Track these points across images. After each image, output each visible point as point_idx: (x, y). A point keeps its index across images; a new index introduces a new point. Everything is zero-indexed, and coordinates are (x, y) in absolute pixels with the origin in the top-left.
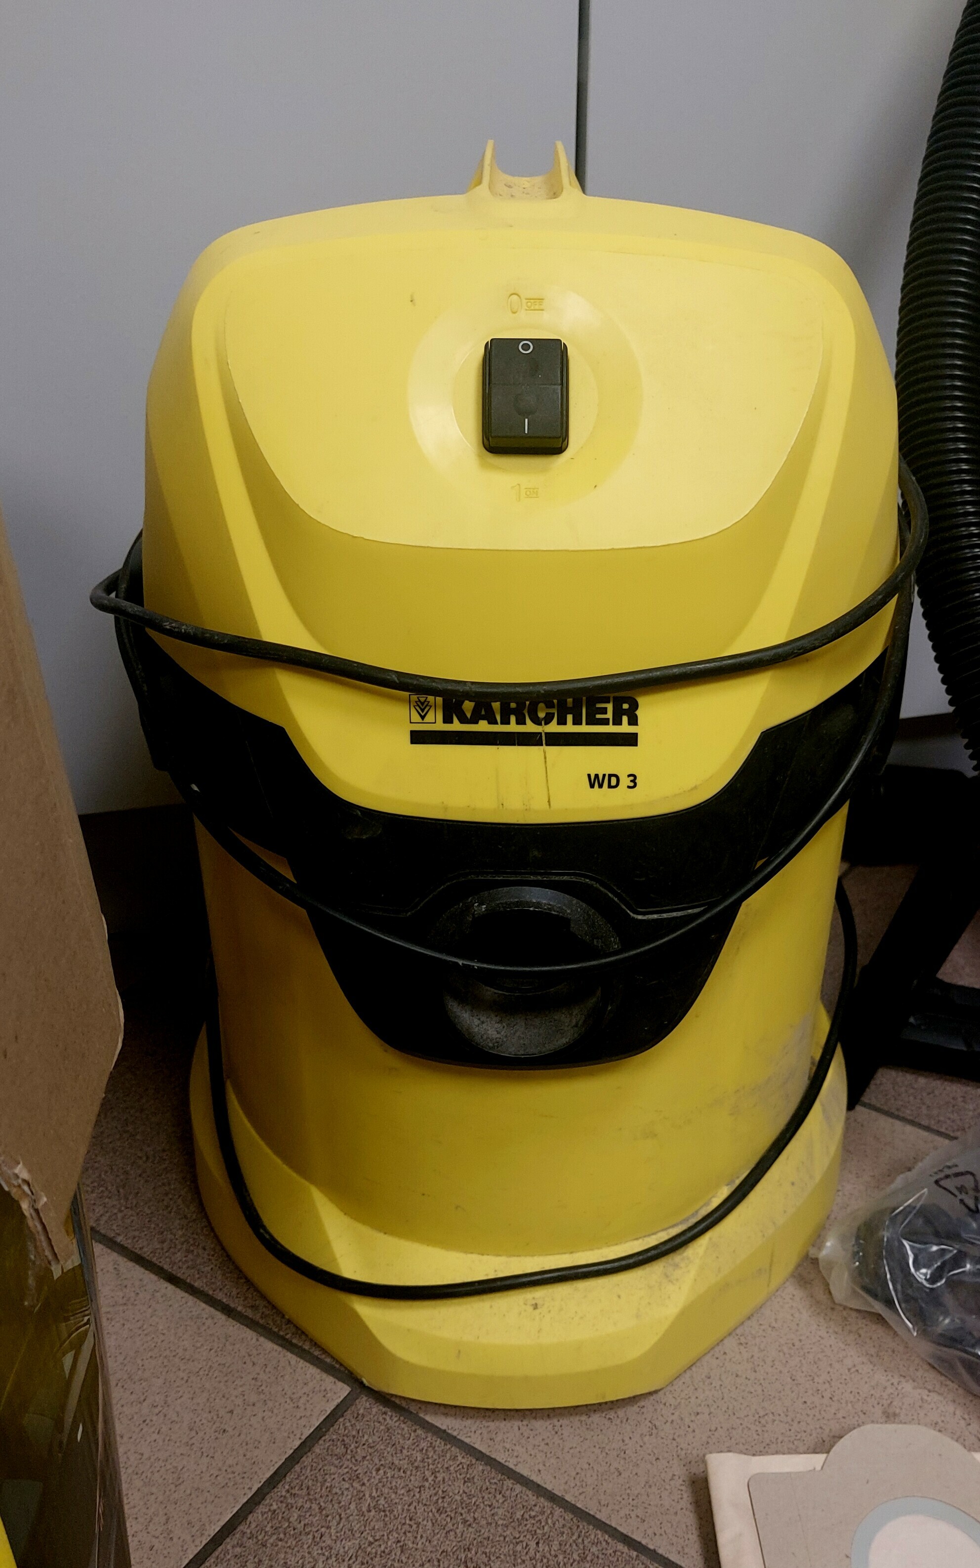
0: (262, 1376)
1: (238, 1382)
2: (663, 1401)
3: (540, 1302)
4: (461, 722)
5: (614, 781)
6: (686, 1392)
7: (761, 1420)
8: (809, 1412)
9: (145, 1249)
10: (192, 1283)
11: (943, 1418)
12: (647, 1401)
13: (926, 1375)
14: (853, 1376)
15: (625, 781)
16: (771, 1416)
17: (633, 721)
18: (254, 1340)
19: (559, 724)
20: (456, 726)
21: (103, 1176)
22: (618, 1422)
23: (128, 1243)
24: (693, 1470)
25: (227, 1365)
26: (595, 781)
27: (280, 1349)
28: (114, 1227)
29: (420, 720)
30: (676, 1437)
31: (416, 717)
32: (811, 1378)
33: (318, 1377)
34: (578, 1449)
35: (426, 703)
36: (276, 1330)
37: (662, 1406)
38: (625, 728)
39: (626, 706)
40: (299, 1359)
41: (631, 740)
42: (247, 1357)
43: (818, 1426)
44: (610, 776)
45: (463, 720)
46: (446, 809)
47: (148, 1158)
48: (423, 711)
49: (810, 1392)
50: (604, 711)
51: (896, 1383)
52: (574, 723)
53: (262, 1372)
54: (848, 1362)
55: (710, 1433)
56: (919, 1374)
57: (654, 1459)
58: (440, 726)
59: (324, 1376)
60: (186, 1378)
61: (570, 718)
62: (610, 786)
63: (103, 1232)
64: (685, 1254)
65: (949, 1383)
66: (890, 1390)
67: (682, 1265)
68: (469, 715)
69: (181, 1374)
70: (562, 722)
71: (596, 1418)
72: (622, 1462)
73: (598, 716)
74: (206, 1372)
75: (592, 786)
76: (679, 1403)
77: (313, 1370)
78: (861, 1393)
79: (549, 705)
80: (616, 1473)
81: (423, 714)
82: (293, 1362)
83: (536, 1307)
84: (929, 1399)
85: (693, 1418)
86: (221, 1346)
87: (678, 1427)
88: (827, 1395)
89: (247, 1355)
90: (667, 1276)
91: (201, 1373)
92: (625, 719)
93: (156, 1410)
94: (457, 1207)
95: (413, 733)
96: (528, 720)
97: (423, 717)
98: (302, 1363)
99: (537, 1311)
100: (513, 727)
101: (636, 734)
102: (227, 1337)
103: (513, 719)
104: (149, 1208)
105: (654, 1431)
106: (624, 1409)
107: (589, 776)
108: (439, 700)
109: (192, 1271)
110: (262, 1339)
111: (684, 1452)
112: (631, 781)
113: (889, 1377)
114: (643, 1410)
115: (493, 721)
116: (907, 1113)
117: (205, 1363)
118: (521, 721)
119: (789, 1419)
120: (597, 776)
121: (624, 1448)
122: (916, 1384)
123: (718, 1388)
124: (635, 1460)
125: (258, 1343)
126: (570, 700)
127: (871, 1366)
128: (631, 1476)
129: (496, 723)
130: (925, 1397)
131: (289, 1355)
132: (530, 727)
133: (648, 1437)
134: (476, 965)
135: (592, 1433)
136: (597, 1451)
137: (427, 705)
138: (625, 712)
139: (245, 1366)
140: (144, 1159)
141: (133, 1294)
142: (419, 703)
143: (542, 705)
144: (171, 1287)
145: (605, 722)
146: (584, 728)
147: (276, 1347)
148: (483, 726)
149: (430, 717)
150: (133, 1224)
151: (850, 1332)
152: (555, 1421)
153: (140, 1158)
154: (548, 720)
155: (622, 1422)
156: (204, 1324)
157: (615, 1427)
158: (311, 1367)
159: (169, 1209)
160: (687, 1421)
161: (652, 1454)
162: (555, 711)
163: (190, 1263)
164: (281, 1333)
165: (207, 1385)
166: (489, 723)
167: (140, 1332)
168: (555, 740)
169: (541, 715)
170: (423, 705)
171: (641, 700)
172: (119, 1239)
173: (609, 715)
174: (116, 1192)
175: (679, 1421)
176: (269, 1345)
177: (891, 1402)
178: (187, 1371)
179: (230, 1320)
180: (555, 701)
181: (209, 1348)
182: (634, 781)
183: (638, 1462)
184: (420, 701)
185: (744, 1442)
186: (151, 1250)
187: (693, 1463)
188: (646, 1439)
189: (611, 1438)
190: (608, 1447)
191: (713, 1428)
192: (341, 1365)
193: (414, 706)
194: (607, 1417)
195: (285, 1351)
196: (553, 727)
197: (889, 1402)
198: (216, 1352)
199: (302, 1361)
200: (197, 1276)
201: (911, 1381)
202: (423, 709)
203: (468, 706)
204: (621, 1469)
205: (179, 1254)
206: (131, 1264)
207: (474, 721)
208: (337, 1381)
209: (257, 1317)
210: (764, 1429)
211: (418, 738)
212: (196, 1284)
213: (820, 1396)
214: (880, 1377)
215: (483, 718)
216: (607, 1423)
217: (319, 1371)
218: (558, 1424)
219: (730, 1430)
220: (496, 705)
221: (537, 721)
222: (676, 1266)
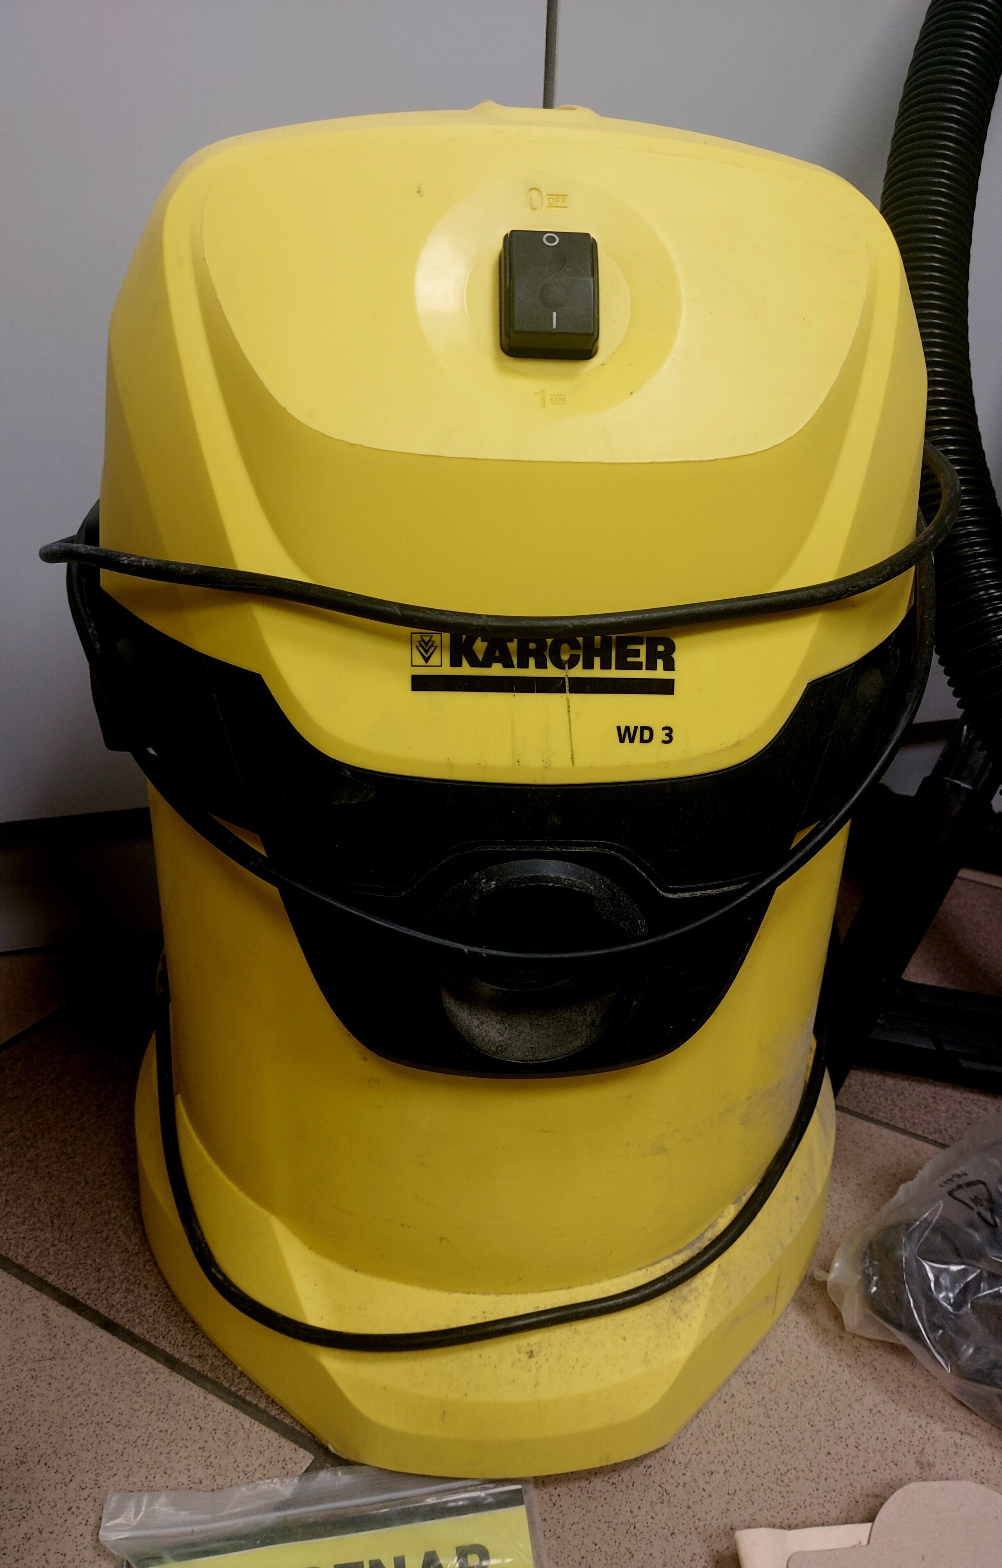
0: (212, 1445)
1: (183, 1454)
2: (672, 1459)
3: (535, 1349)
4: (471, 666)
5: (647, 735)
6: (696, 1446)
7: (783, 1478)
8: (835, 1465)
9: (79, 1291)
10: (131, 1329)
11: (982, 1467)
12: (653, 1458)
13: (954, 1413)
14: (875, 1417)
15: (659, 735)
16: (794, 1471)
17: (669, 666)
18: (202, 1398)
19: (585, 667)
20: (466, 670)
21: (36, 1205)
22: (623, 1488)
23: (59, 1283)
24: (717, 1546)
25: (170, 1431)
26: (625, 735)
27: (230, 1408)
28: (45, 1264)
29: (424, 663)
30: (690, 1504)
31: (418, 659)
32: (831, 1423)
33: (276, 1442)
34: (581, 1526)
35: (431, 643)
36: (227, 1385)
37: (671, 1464)
38: (660, 673)
39: (661, 648)
40: (253, 1421)
41: (666, 687)
42: (193, 1420)
43: (848, 1484)
44: (643, 728)
45: (474, 663)
46: (452, 766)
47: (86, 1183)
48: (426, 652)
49: (833, 1440)
50: (637, 653)
51: (923, 1426)
52: (602, 667)
53: (210, 1440)
54: (868, 1401)
55: (728, 1497)
56: (947, 1412)
57: (669, 1534)
58: (447, 670)
59: (283, 1441)
60: (120, 1451)
61: (597, 661)
62: (642, 741)
63: (32, 1270)
64: (693, 1285)
65: (980, 1422)
66: (919, 1434)
67: (691, 1298)
68: (480, 657)
69: (114, 1444)
70: (589, 665)
71: (598, 1483)
72: (633, 1539)
73: (630, 659)
74: (145, 1442)
75: (622, 740)
76: (690, 1461)
77: (270, 1435)
78: (888, 1440)
79: (574, 645)
80: (628, 1556)
81: (427, 656)
82: (247, 1425)
83: (531, 1354)
84: (963, 1442)
85: (707, 1479)
86: (163, 1407)
87: (691, 1491)
88: (852, 1442)
89: (192, 1418)
90: (675, 1312)
91: (140, 1442)
92: (660, 663)
93: (84, 1494)
94: (441, 1239)
95: (414, 678)
96: (549, 663)
97: (427, 660)
98: (258, 1427)
99: (534, 1360)
100: (532, 671)
101: (673, 681)
102: (170, 1396)
103: (532, 661)
104: (86, 1241)
105: (666, 1498)
106: (629, 1471)
107: (619, 728)
108: (446, 636)
109: (132, 1315)
110: (210, 1397)
111: (701, 1524)
112: (667, 735)
113: (916, 1418)
114: (650, 1470)
115: (508, 664)
116: (881, 1116)
117: (144, 1430)
118: (541, 665)
119: (815, 1475)
120: (627, 728)
121: (632, 1521)
122: (945, 1425)
123: (730, 1438)
124: (647, 1537)
125: (206, 1402)
126: (598, 638)
127: (894, 1405)
128: (645, 1557)
129: (513, 667)
130: (958, 1441)
131: (242, 1416)
132: (551, 671)
133: (659, 1505)
134: (484, 951)
135: (595, 1503)
136: (604, 1526)
137: (432, 646)
138: (660, 655)
139: (190, 1432)
140: (83, 1184)
141: (62, 1345)
142: (422, 643)
143: (565, 646)
144: (107, 1335)
145: (638, 666)
146: (614, 673)
147: (227, 1407)
148: (497, 670)
149: (435, 659)
150: (68, 1260)
151: (865, 1365)
152: (551, 1489)
153: (79, 1183)
154: (572, 663)
155: (627, 1487)
156: (144, 1380)
157: (621, 1494)
158: (268, 1430)
159: (109, 1241)
160: (701, 1484)
161: (667, 1528)
162: (580, 653)
163: (130, 1306)
164: (233, 1389)
165: (146, 1459)
166: (504, 667)
167: (69, 1392)
168: (581, 686)
169: (565, 657)
170: (427, 646)
171: (679, 642)
172: (50, 1279)
173: (643, 658)
174: (49, 1224)
175: (692, 1484)
176: (219, 1404)
177: (923, 1449)
178: (122, 1442)
179: (175, 1374)
180: (580, 639)
181: (149, 1410)
182: (669, 735)
183: (652, 1539)
184: (423, 640)
185: (768, 1507)
186: (85, 1291)
187: (714, 1537)
188: (658, 1508)
189: (618, 1508)
190: (615, 1521)
191: (732, 1492)
192: (303, 1427)
193: (416, 646)
194: (611, 1481)
195: (237, 1411)
196: (578, 672)
197: (920, 1449)
198: (157, 1415)
199: (257, 1423)
200: (138, 1321)
201: (940, 1423)
202: (426, 649)
203: (480, 647)
204: (633, 1549)
205: (118, 1294)
206: (62, 1309)
207: (487, 663)
208: (297, 1447)
209: (206, 1369)
210: (788, 1489)
211: (420, 683)
212: (136, 1331)
213: (844, 1444)
214: (905, 1418)
215: (497, 661)
216: (611, 1488)
217: (276, 1434)
218: (553, 1492)
219: (751, 1493)
220: (513, 646)
221: (559, 665)
222: (684, 1299)
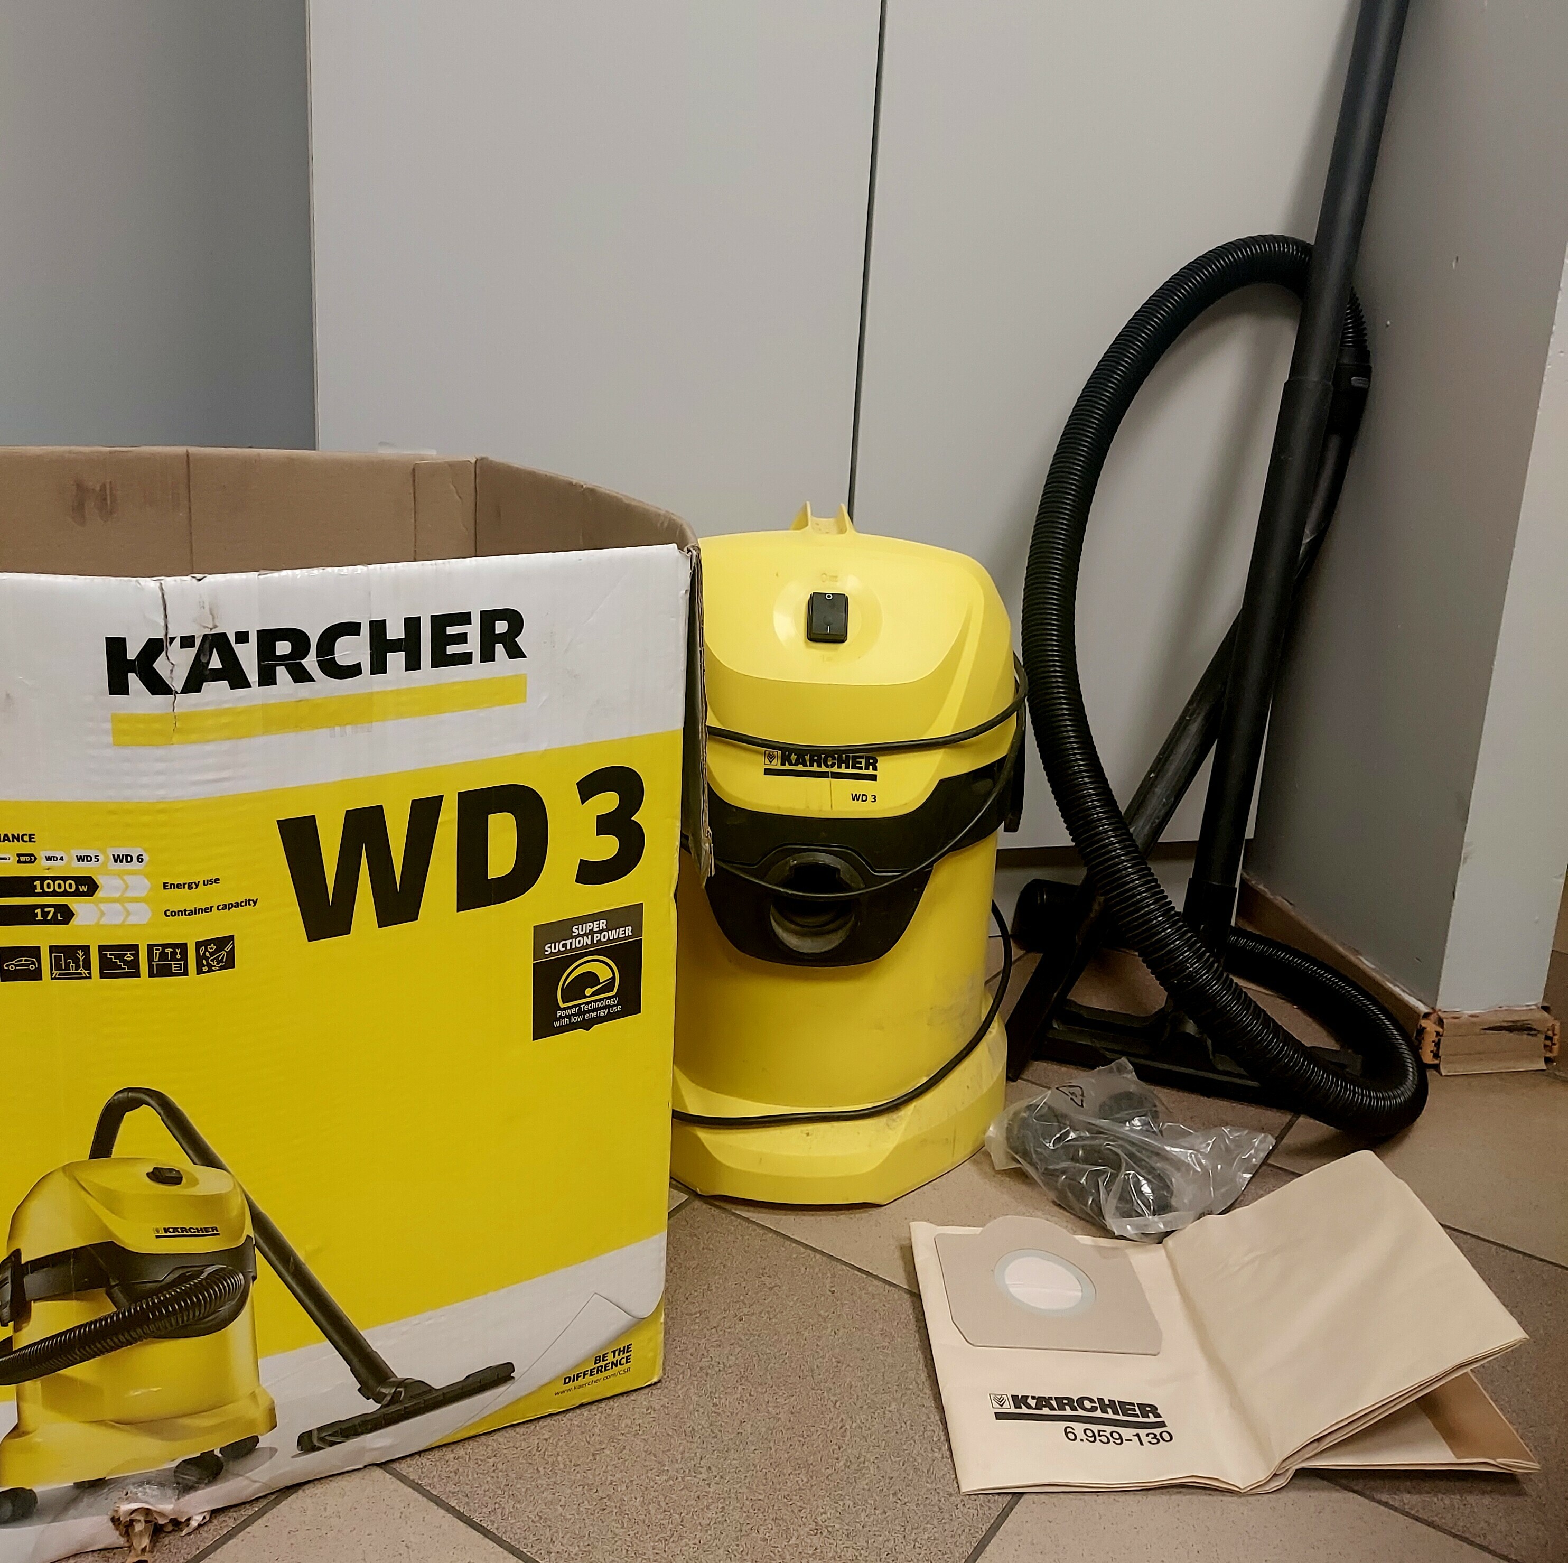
3: (810, 1132)
4: (789, 766)
5: (864, 798)
15: (870, 798)
17: (875, 769)
19: (838, 768)
20: (787, 767)
26: (855, 797)
29: (769, 764)
31: (767, 762)
35: (772, 755)
38: (871, 771)
39: (871, 761)
41: (874, 778)
44: (863, 795)
45: (791, 764)
48: (771, 759)
50: (861, 763)
52: (846, 768)
58: (779, 767)
61: (843, 766)
62: (862, 801)
64: (900, 1114)
67: (898, 1120)
68: (793, 762)
70: (840, 767)
73: (857, 766)
75: (853, 801)
79: (834, 758)
83: (808, 1134)
90: (888, 1125)
92: (871, 767)
95: (765, 770)
96: (823, 765)
97: (771, 762)
99: (809, 1137)
100: (815, 768)
101: (876, 775)
103: (815, 765)
107: (852, 794)
108: (780, 752)
112: (873, 799)
115: (805, 765)
118: (819, 766)
120: (856, 795)
126: (844, 755)
129: (807, 767)
132: (824, 769)
138: (871, 764)
142: (769, 755)
143: (830, 759)
145: (861, 768)
146: (850, 771)
148: (800, 767)
149: (774, 762)
154: (832, 766)
162: (836, 761)
166: (803, 766)
168: (836, 776)
169: (830, 763)
171: (880, 759)
173: (863, 765)
180: (836, 756)
182: (875, 798)
184: (770, 753)
193: (766, 757)
196: (835, 769)
202: (771, 757)
203: (794, 757)
207: (796, 765)
211: (768, 772)
215: (800, 764)
220: (807, 757)
221: (827, 766)
222: (893, 1121)
